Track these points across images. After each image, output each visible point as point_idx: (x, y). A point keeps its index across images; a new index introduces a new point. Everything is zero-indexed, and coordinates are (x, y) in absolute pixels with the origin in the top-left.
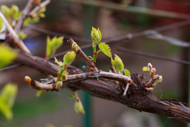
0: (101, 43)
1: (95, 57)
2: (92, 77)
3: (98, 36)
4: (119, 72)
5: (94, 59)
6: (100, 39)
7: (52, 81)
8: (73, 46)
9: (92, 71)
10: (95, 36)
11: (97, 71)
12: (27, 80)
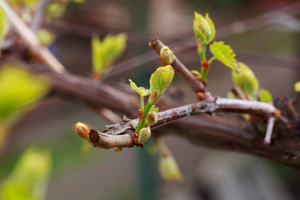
0: (215, 43)
1: (205, 71)
2: (203, 111)
3: (208, 29)
4: (250, 97)
5: (204, 76)
6: (212, 36)
7: (127, 128)
8: (164, 54)
9: (201, 99)
10: (203, 31)
11: (211, 98)
12: (81, 129)
